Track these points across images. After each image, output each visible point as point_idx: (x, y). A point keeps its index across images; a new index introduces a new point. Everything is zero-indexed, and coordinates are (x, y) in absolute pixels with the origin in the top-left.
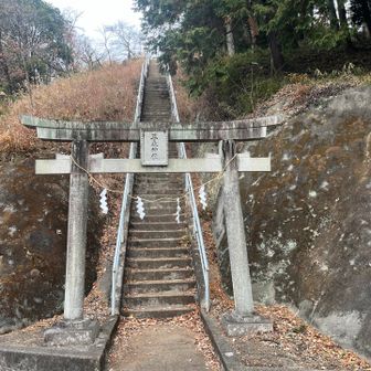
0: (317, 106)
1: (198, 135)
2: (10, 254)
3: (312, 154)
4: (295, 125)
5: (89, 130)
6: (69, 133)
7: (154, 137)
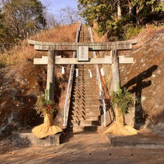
0: (157, 38)
1: (102, 48)
2: (22, 100)
3: (154, 58)
4: (147, 46)
5: (55, 46)
6: (47, 47)
7: (83, 49)
